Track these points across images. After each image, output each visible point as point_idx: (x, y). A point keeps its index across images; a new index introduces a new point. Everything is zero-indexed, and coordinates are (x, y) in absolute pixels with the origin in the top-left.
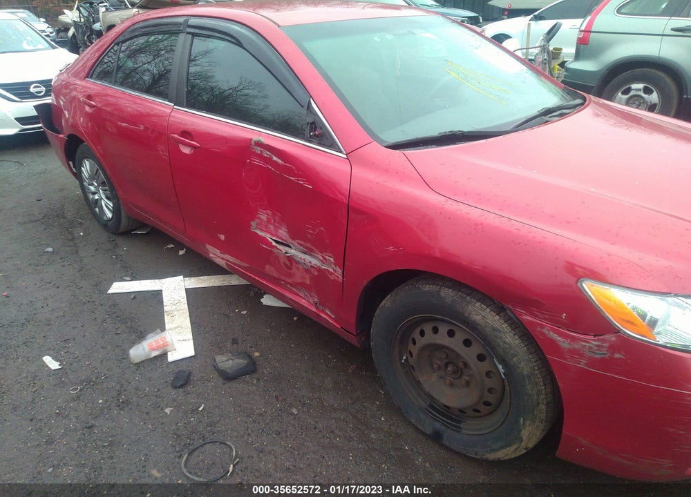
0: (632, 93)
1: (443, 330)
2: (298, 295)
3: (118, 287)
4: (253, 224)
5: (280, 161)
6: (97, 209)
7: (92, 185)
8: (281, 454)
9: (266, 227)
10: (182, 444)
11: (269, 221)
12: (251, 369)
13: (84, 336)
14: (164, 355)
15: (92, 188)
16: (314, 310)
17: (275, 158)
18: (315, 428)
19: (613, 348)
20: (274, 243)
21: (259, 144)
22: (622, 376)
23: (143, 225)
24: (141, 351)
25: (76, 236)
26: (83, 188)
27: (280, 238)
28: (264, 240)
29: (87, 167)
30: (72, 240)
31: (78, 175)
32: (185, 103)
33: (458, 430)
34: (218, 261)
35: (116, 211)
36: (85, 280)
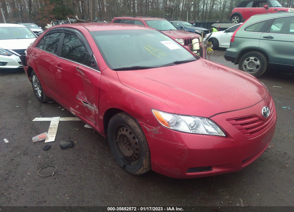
0: (250, 61)
1: (125, 130)
2: (90, 121)
3: (37, 119)
4: (77, 96)
5: (83, 74)
6: (37, 94)
7: (35, 85)
8: (72, 171)
9: (81, 97)
10: (41, 166)
11: (82, 95)
12: (72, 146)
13: (20, 134)
14: (44, 140)
15: (36, 86)
16: (94, 126)
17: (82, 73)
18: (86, 164)
19: (160, 130)
20: (83, 103)
21: (78, 68)
22: (162, 139)
23: (52, 100)
24: (36, 138)
25: (28, 103)
26: (33, 86)
27: (85, 101)
28: (80, 102)
29: (34, 78)
30: (27, 104)
31: (31, 81)
32: (61, 55)
33: (130, 164)
34: (73, 113)
35: (42, 94)
36: (27, 116)
